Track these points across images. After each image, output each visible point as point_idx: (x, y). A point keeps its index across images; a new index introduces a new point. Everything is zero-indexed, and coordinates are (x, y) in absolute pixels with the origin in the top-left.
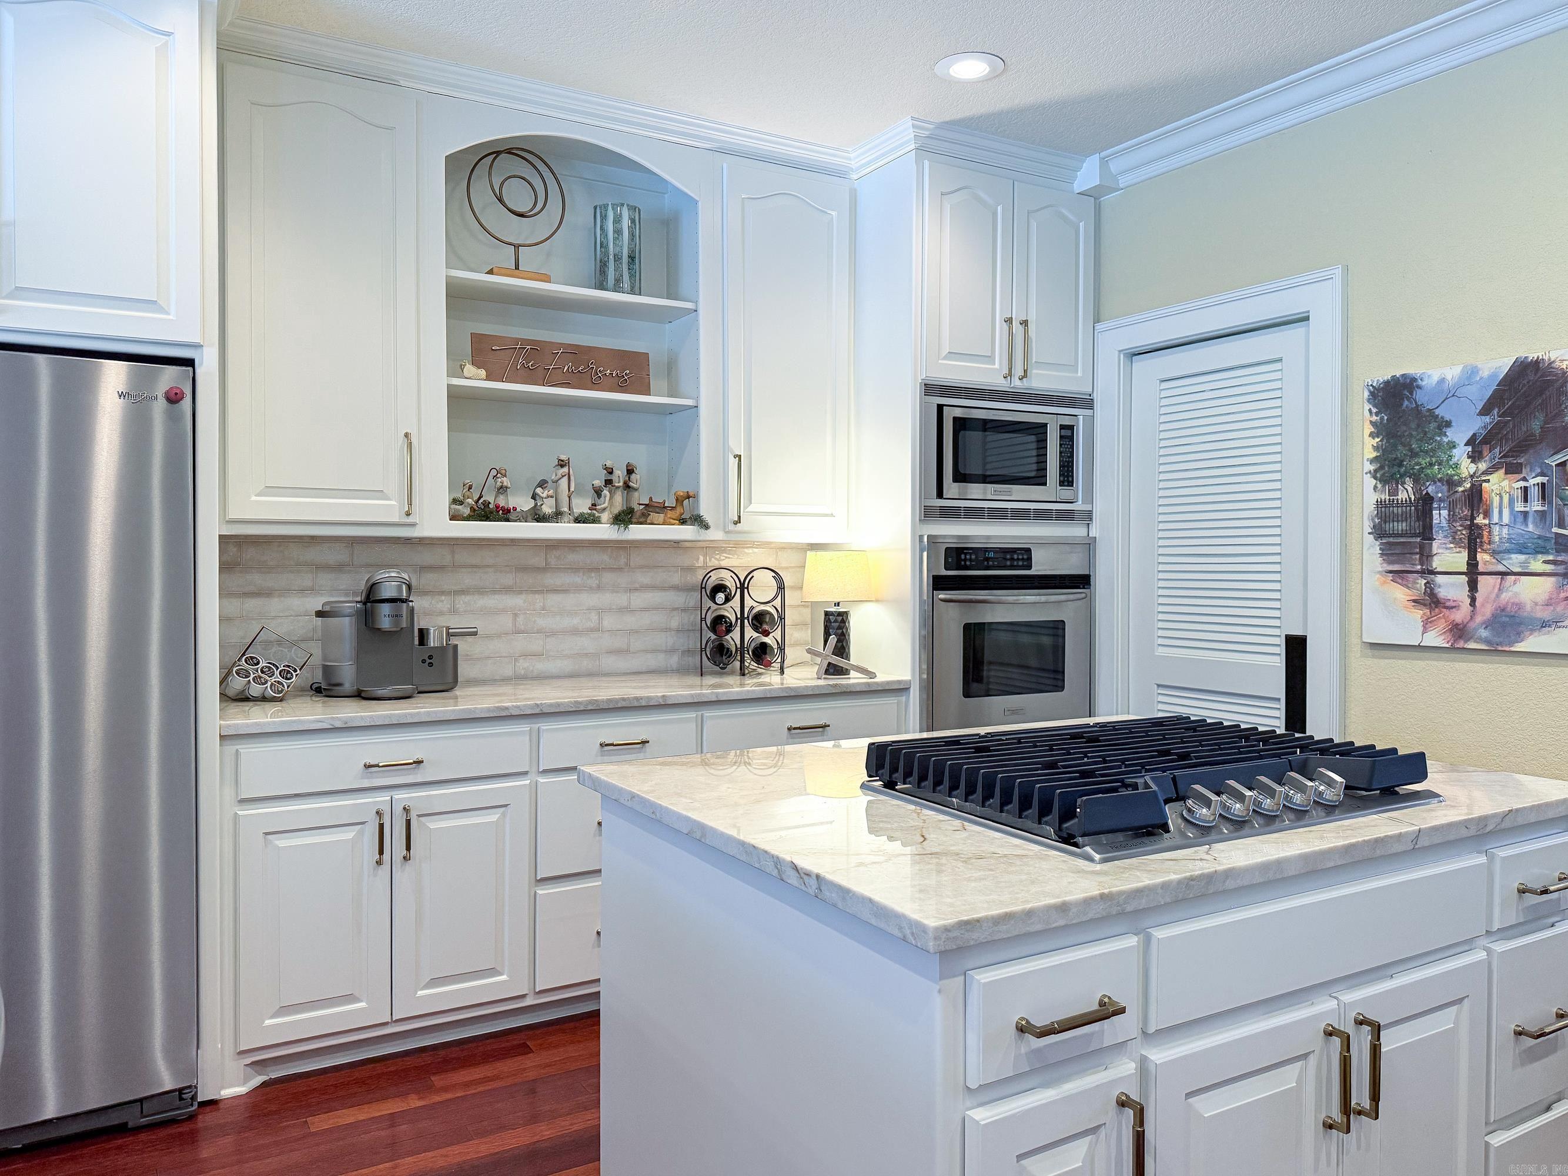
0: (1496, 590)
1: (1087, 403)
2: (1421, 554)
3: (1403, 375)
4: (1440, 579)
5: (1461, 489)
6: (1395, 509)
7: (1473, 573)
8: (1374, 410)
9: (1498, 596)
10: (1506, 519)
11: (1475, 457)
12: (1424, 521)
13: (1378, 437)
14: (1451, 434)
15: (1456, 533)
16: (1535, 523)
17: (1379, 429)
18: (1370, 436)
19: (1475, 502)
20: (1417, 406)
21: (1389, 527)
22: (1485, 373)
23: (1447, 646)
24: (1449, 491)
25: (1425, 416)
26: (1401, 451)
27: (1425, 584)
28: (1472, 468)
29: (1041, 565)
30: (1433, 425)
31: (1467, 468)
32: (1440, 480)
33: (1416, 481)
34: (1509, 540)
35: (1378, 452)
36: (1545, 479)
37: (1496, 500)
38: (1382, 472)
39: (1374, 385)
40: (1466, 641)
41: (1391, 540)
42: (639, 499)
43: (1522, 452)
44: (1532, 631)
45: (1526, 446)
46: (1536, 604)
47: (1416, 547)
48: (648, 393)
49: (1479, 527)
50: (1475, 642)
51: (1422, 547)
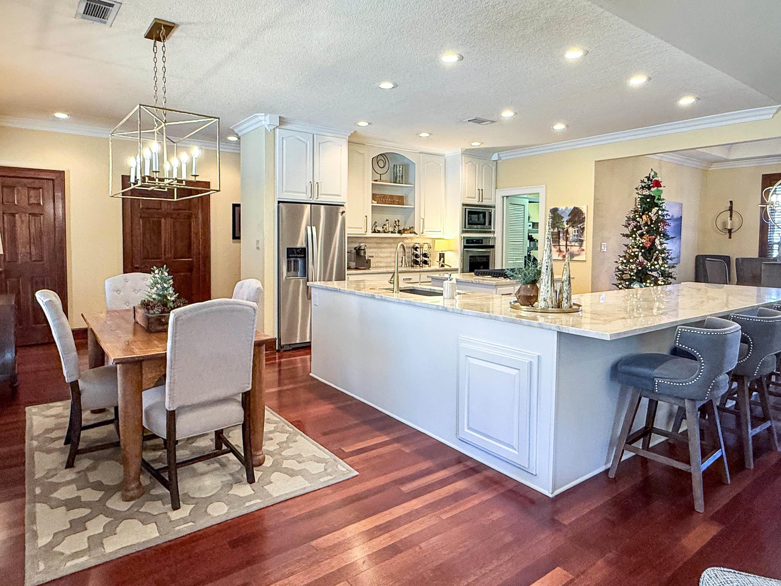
1: (494, 207)
6: (553, 233)
7: (566, 246)
11: (567, 224)
13: (552, 219)
14: (563, 220)
23: (562, 259)
26: (555, 222)
29: (484, 243)
31: (566, 226)
33: (558, 228)
36: (578, 229)
38: (552, 226)
39: (551, 209)
42: (401, 228)
46: (576, 251)
50: (567, 258)
51: (559, 241)
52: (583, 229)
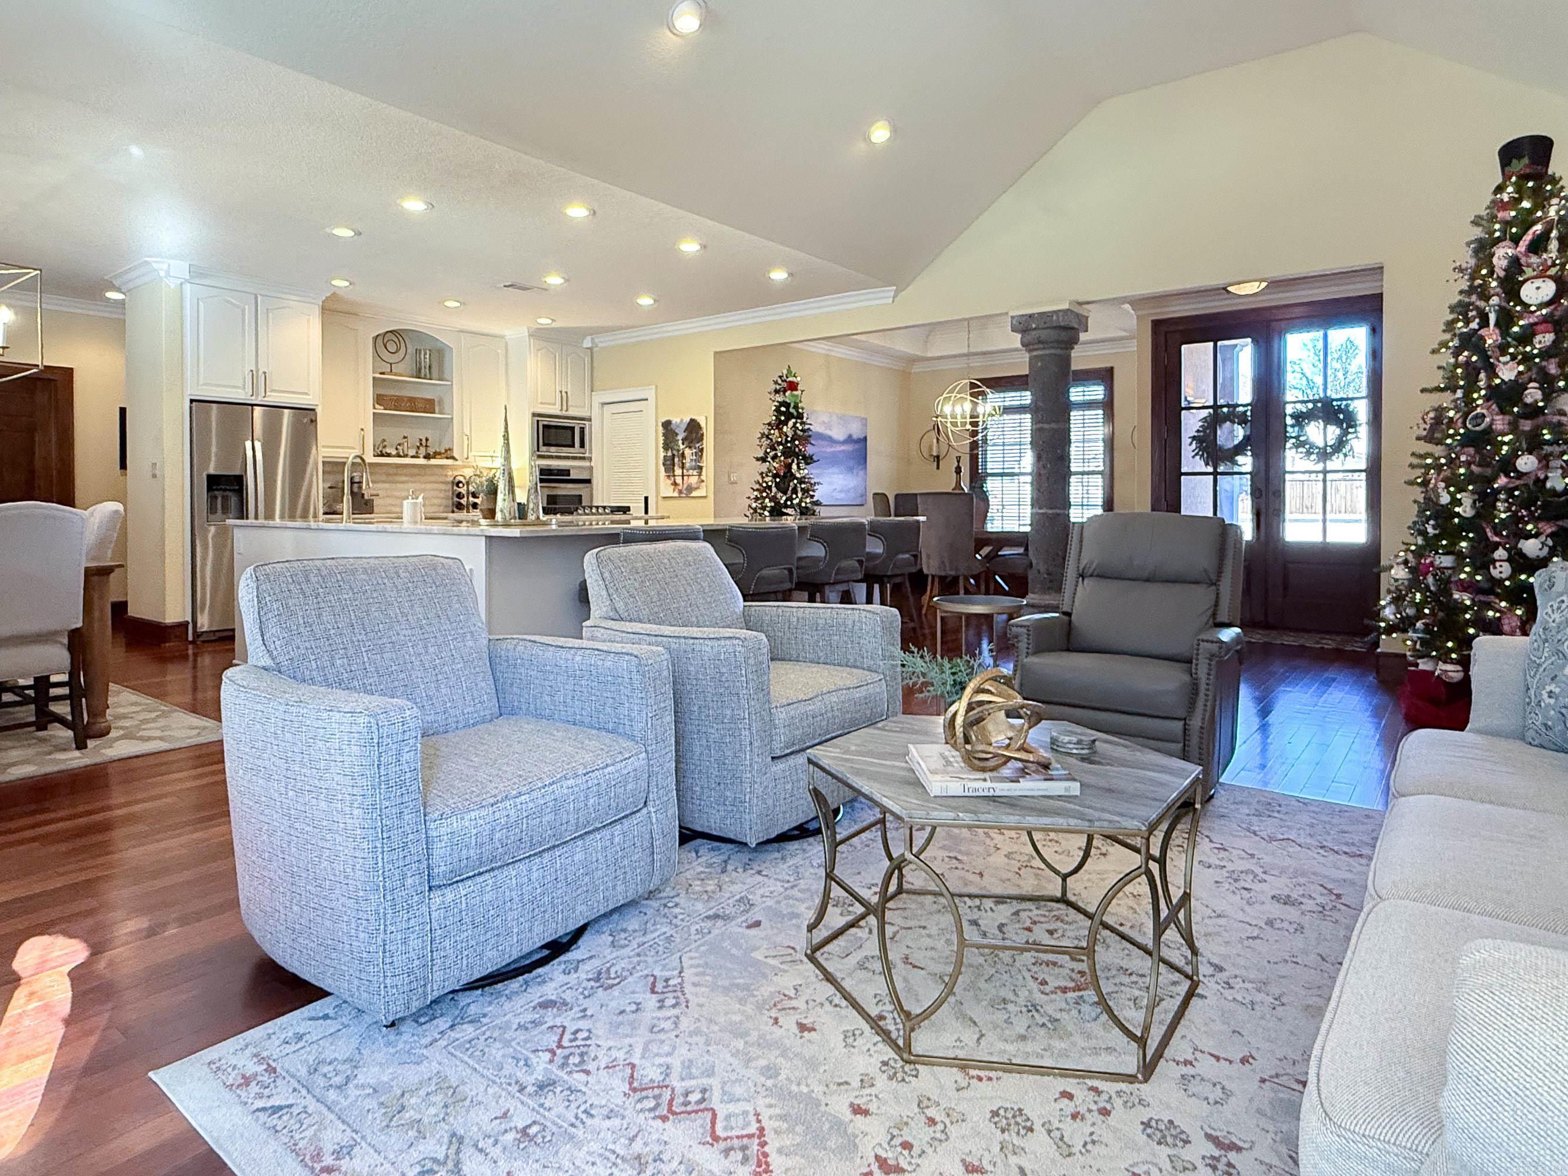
1: (590, 420)
2: (673, 471)
7: (683, 476)
8: (663, 429)
9: (688, 482)
11: (683, 444)
14: (678, 437)
16: (694, 463)
17: (664, 435)
18: (662, 436)
21: (666, 463)
23: (678, 496)
25: (673, 432)
27: (674, 479)
28: (682, 447)
29: (573, 475)
35: (664, 441)
39: (663, 422)
40: (682, 494)
42: (431, 451)
44: (694, 490)
46: (695, 483)
48: (434, 413)
52: (702, 450)
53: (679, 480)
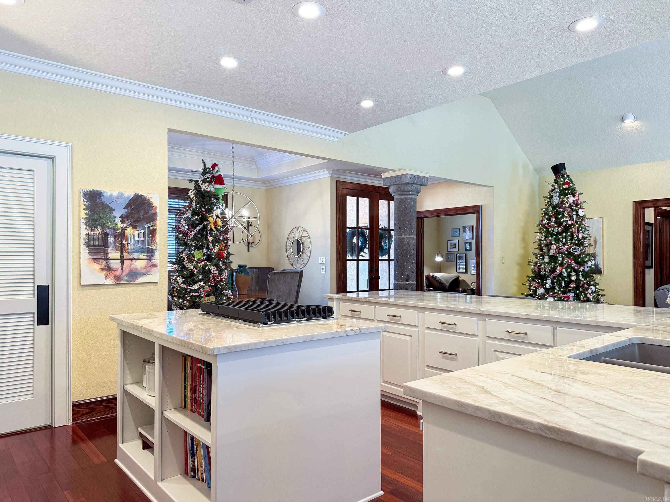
0: (130, 264)
2: (104, 253)
3: (97, 190)
4: (111, 261)
5: (118, 232)
6: (94, 237)
7: (122, 259)
8: (85, 200)
9: (130, 266)
10: (133, 242)
11: (123, 222)
12: (105, 241)
13: (87, 210)
14: (114, 213)
15: (116, 246)
16: (141, 245)
17: (87, 208)
18: (83, 209)
19: (123, 236)
20: (102, 202)
21: (92, 243)
22: (126, 196)
23: (114, 283)
24: (114, 232)
25: (105, 206)
26: (96, 217)
27: (106, 263)
28: (122, 225)
30: (108, 209)
31: (120, 225)
32: (111, 228)
33: (102, 228)
34: (134, 249)
35: (87, 215)
36: (144, 231)
37: (129, 236)
38: (89, 223)
39: (85, 191)
40: (120, 281)
41: (93, 247)
43: (137, 222)
44: (140, 276)
45: (138, 220)
46: (142, 268)
47: (102, 250)
49: (124, 244)
50: (123, 281)
51: (104, 250)
52: (154, 232)
53: (115, 264)
